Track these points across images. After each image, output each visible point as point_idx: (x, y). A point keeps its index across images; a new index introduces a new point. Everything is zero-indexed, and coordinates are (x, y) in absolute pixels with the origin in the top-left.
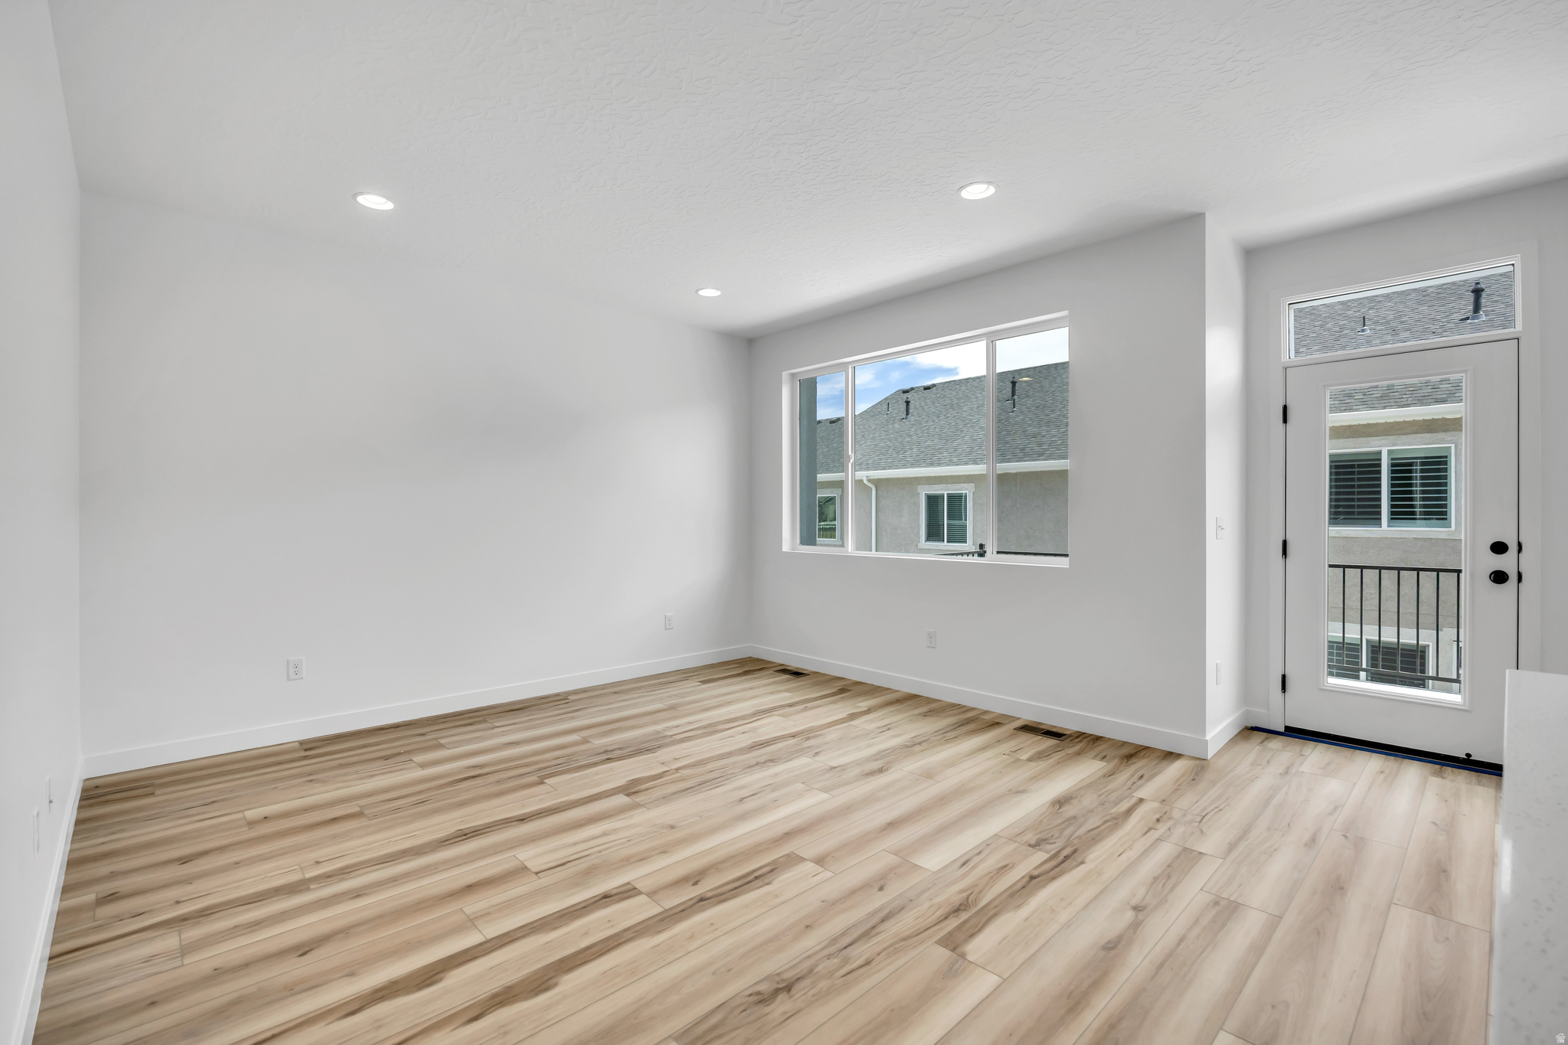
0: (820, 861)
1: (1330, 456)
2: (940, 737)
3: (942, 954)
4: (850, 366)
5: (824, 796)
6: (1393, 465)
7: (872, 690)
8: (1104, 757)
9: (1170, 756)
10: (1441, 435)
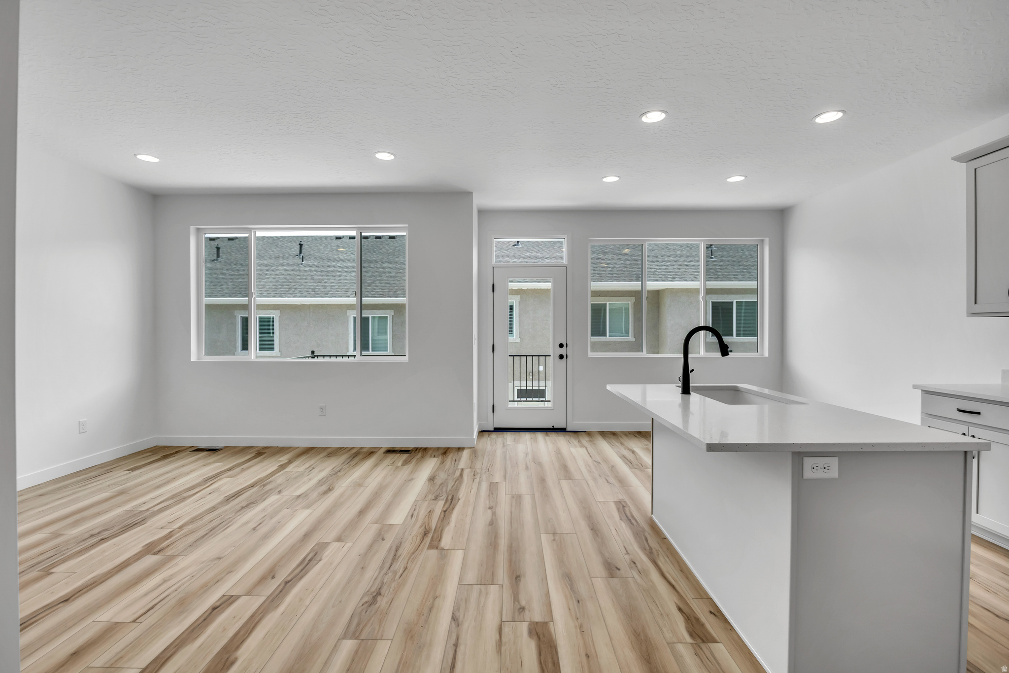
0: (339, 539)
2: (347, 466)
3: (434, 552)
4: (253, 231)
5: (307, 512)
7: (281, 450)
8: (435, 456)
9: (460, 449)
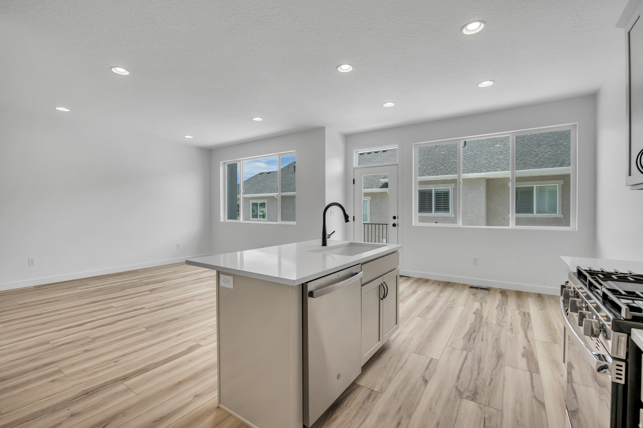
1: (419, 190)
4: (241, 161)
6: (436, 194)
10: (447, 185)
